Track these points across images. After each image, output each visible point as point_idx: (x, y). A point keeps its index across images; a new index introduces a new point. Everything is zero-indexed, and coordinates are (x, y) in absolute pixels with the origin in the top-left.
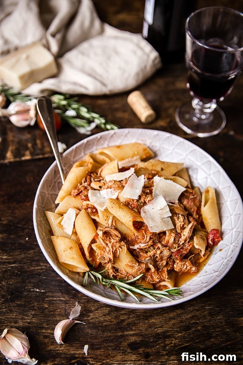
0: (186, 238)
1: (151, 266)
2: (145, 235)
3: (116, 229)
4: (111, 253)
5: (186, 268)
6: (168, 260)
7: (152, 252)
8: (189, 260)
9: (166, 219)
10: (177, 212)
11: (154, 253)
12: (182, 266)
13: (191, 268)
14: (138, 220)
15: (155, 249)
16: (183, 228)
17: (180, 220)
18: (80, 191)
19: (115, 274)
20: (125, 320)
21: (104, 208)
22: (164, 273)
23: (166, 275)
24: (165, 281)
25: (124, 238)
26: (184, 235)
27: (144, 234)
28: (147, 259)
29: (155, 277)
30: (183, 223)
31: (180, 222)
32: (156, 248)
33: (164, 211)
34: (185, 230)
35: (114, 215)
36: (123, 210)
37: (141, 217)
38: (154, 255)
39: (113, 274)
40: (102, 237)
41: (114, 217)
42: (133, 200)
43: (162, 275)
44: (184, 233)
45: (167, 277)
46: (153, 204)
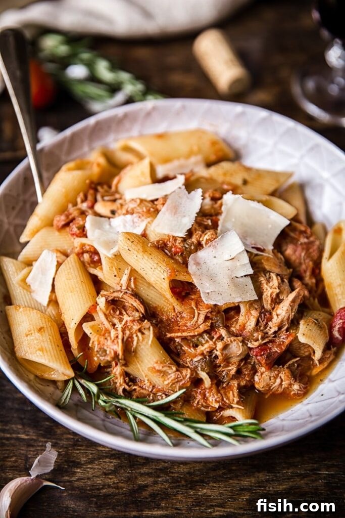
0: (282, 321)
1: (203, 375)
2: (196, 311)
3: (136, 295)
4: (120, 341)
5: (281, 384)
6: (242, 364)
7: (206, 346)
8: (287, 368)
9: (241, 280)
10: (267, 268)
11: (209, 347)
12: (270, 380)
13: (290, 385)
14: (182, 278)
15: (214, 340)
16: (278, 300)
17: (271, 284)
18: (71, 217)
19: (127, 387)
20: (146, 486)
21: (114, 250)
22: (231, 392)
23: (236, 395)
24: (232, 407)
25: (151, 314)
26: (277, 315)
27: (195, 308)
28: (195, 359)
29: (210, 399)
30: (278, 291)
31: (271, 288)
32: (216, 337)
33: (238, 264)
34: (281, 305)
35: (134, 267)
36: (150, 257)
37: (188, 273)
38: (211, 352)
39: (123, 387)
40: (104, 309)
41: (133, 272)
42: (175, 238)
43: (226, 394)
44: (279, 312)
45: (236, 399)
46: (215, 247)
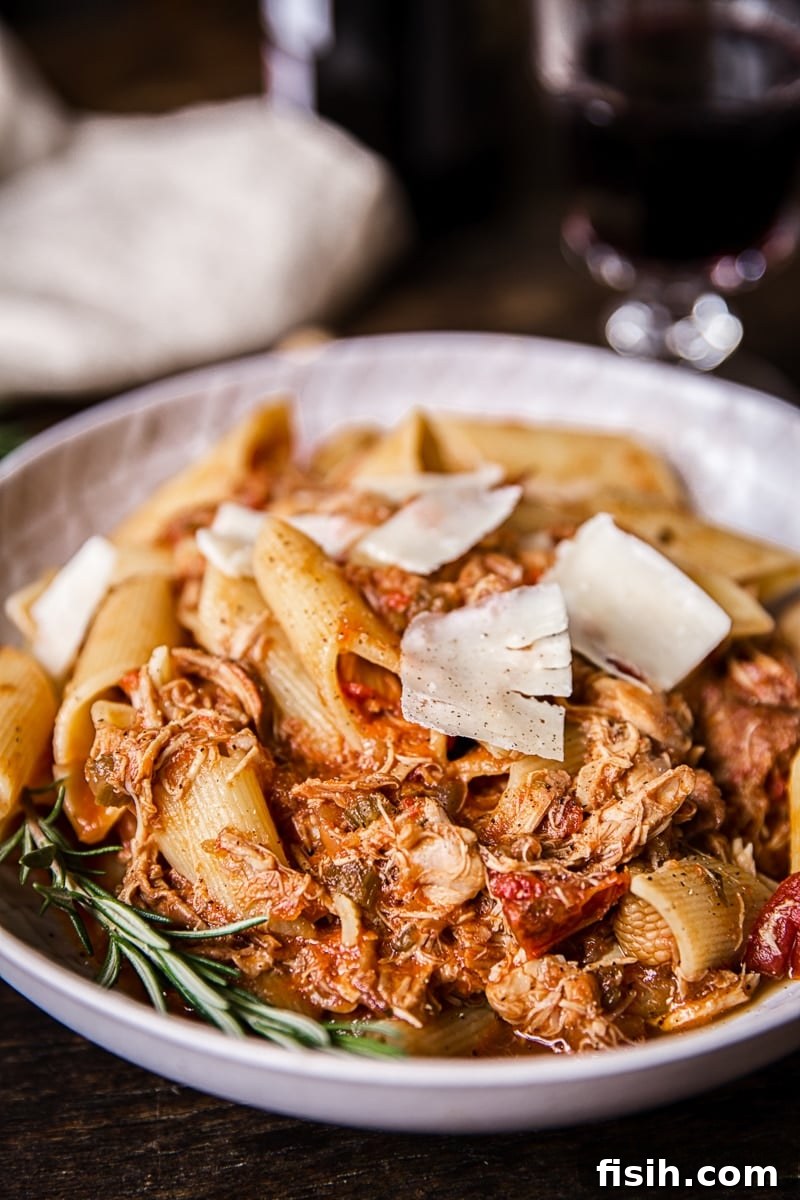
0: (609, 837)
1: (344, 907)
2: (391, 753)
3: (255, 675)
4: (153, 748)
6: (462, 918)
7: (372, 828)
8: (589, 972)
11: (381, 834)
12: (532, 988)
13: (584, 1017)
14: (374, 653)
15: (399, 818)
16: (620, 791)
17: (617, 746)
19: (145, 886)
22: (406, 981)
23: (417, 988)
24: (391, 1016)
25: (269, 724)
26: (601, 821)
27: (389, 745)
28: (336, 860)
29: (344, 977)
30: (626, 764)
31: (613, 754)
32: (407, 813)
33: (537, 663)
35: (281, 616)
36: (316, 585)
37: (396, 648)
38: (381, 853)
39: (138, 883)
40: (156, 677)
41: (271, 623)
42: (404, 574)
43: (390, 979)
44: (609, 815)
45: (410, 999)
